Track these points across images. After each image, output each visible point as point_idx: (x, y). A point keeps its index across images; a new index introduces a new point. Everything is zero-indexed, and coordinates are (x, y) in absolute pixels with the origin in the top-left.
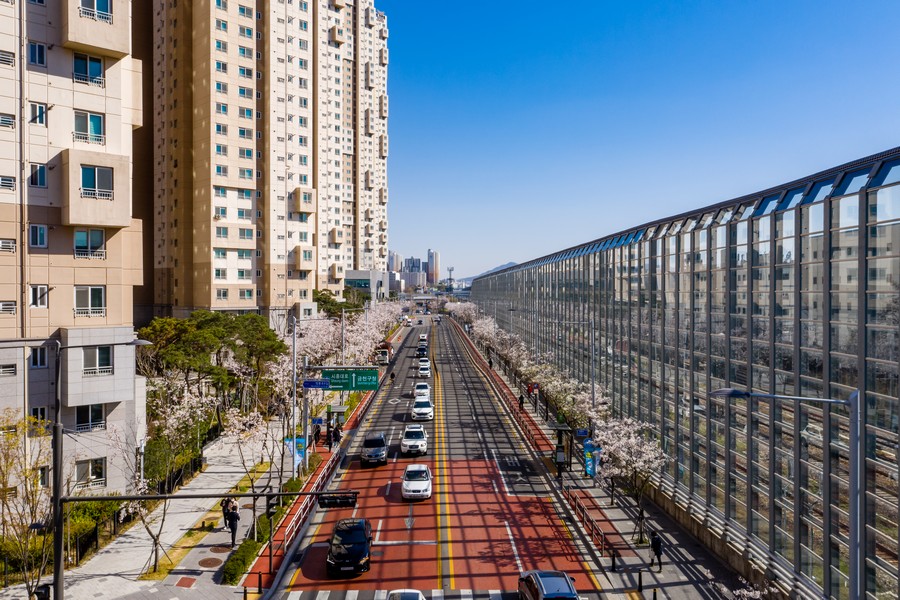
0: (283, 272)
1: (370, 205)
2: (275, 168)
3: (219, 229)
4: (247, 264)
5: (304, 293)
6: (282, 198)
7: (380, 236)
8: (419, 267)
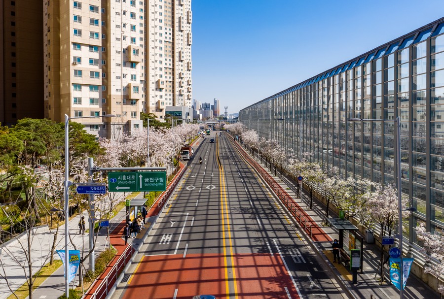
0: (120, 100)
1: (182, 70)
2: (114, 33)
3: (76, 71)
4: (96, 95)
5: (134, 114)
6: (119, 52)
7: (188, 88)
8: (209, 108)
